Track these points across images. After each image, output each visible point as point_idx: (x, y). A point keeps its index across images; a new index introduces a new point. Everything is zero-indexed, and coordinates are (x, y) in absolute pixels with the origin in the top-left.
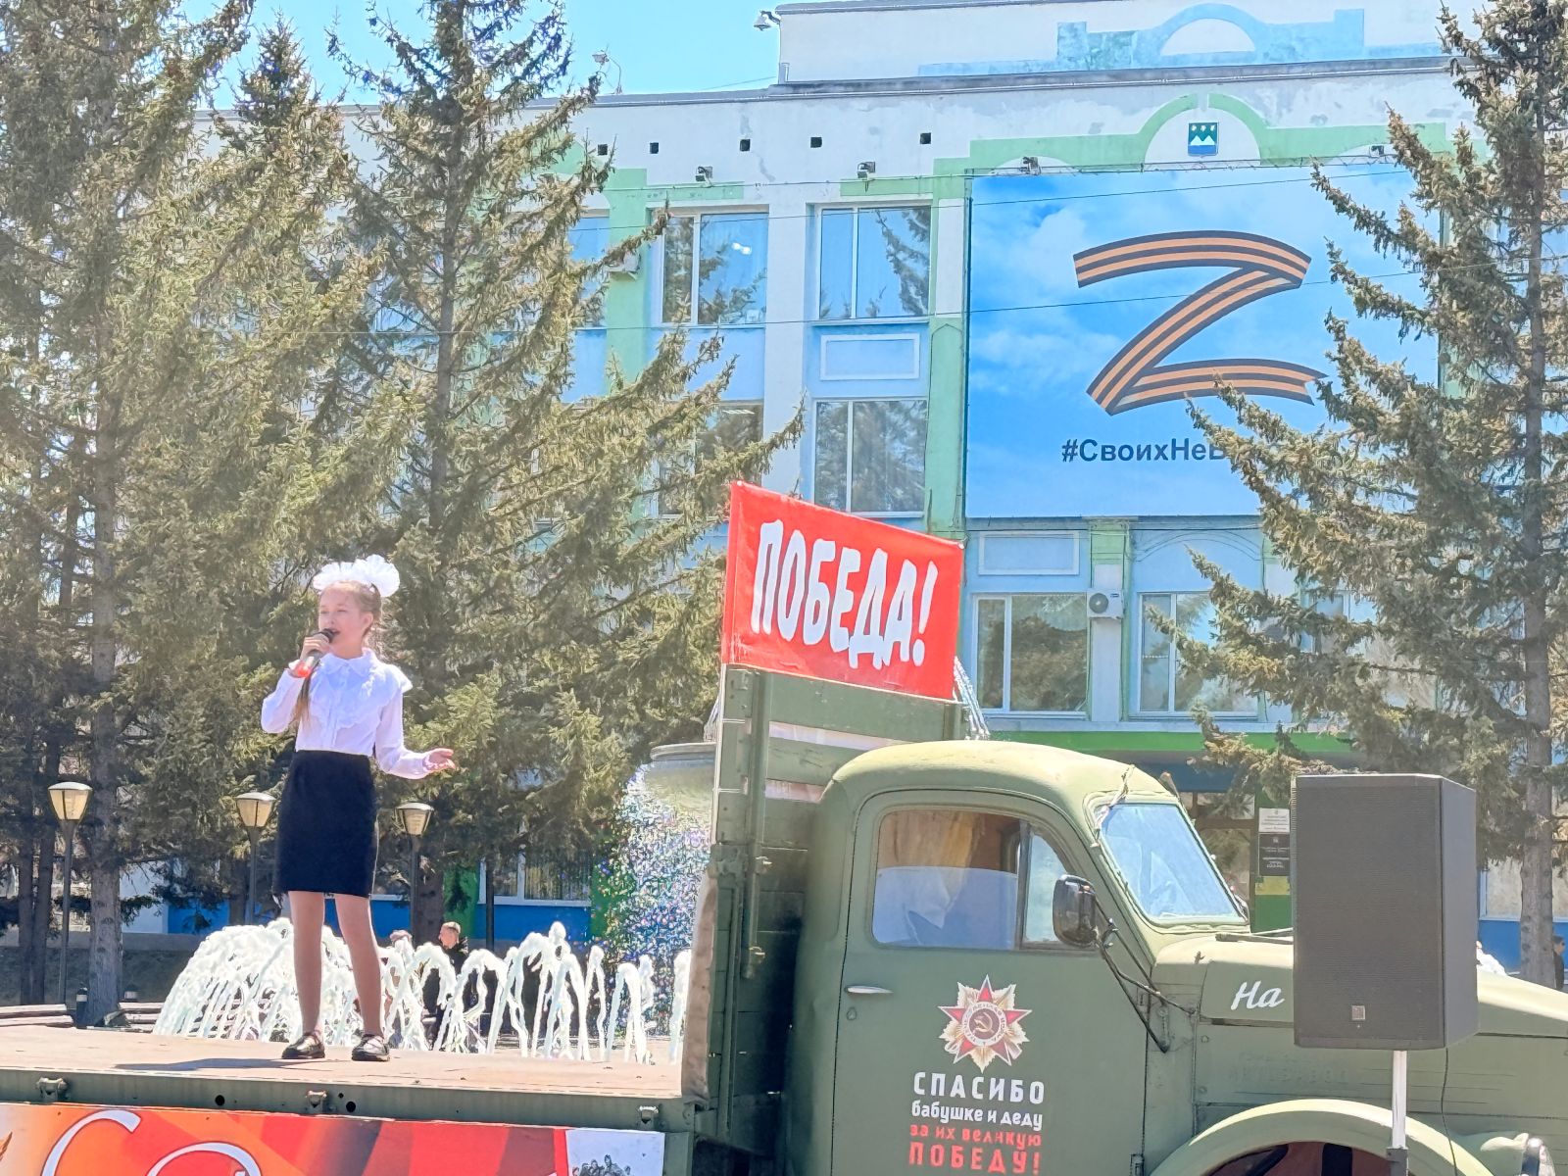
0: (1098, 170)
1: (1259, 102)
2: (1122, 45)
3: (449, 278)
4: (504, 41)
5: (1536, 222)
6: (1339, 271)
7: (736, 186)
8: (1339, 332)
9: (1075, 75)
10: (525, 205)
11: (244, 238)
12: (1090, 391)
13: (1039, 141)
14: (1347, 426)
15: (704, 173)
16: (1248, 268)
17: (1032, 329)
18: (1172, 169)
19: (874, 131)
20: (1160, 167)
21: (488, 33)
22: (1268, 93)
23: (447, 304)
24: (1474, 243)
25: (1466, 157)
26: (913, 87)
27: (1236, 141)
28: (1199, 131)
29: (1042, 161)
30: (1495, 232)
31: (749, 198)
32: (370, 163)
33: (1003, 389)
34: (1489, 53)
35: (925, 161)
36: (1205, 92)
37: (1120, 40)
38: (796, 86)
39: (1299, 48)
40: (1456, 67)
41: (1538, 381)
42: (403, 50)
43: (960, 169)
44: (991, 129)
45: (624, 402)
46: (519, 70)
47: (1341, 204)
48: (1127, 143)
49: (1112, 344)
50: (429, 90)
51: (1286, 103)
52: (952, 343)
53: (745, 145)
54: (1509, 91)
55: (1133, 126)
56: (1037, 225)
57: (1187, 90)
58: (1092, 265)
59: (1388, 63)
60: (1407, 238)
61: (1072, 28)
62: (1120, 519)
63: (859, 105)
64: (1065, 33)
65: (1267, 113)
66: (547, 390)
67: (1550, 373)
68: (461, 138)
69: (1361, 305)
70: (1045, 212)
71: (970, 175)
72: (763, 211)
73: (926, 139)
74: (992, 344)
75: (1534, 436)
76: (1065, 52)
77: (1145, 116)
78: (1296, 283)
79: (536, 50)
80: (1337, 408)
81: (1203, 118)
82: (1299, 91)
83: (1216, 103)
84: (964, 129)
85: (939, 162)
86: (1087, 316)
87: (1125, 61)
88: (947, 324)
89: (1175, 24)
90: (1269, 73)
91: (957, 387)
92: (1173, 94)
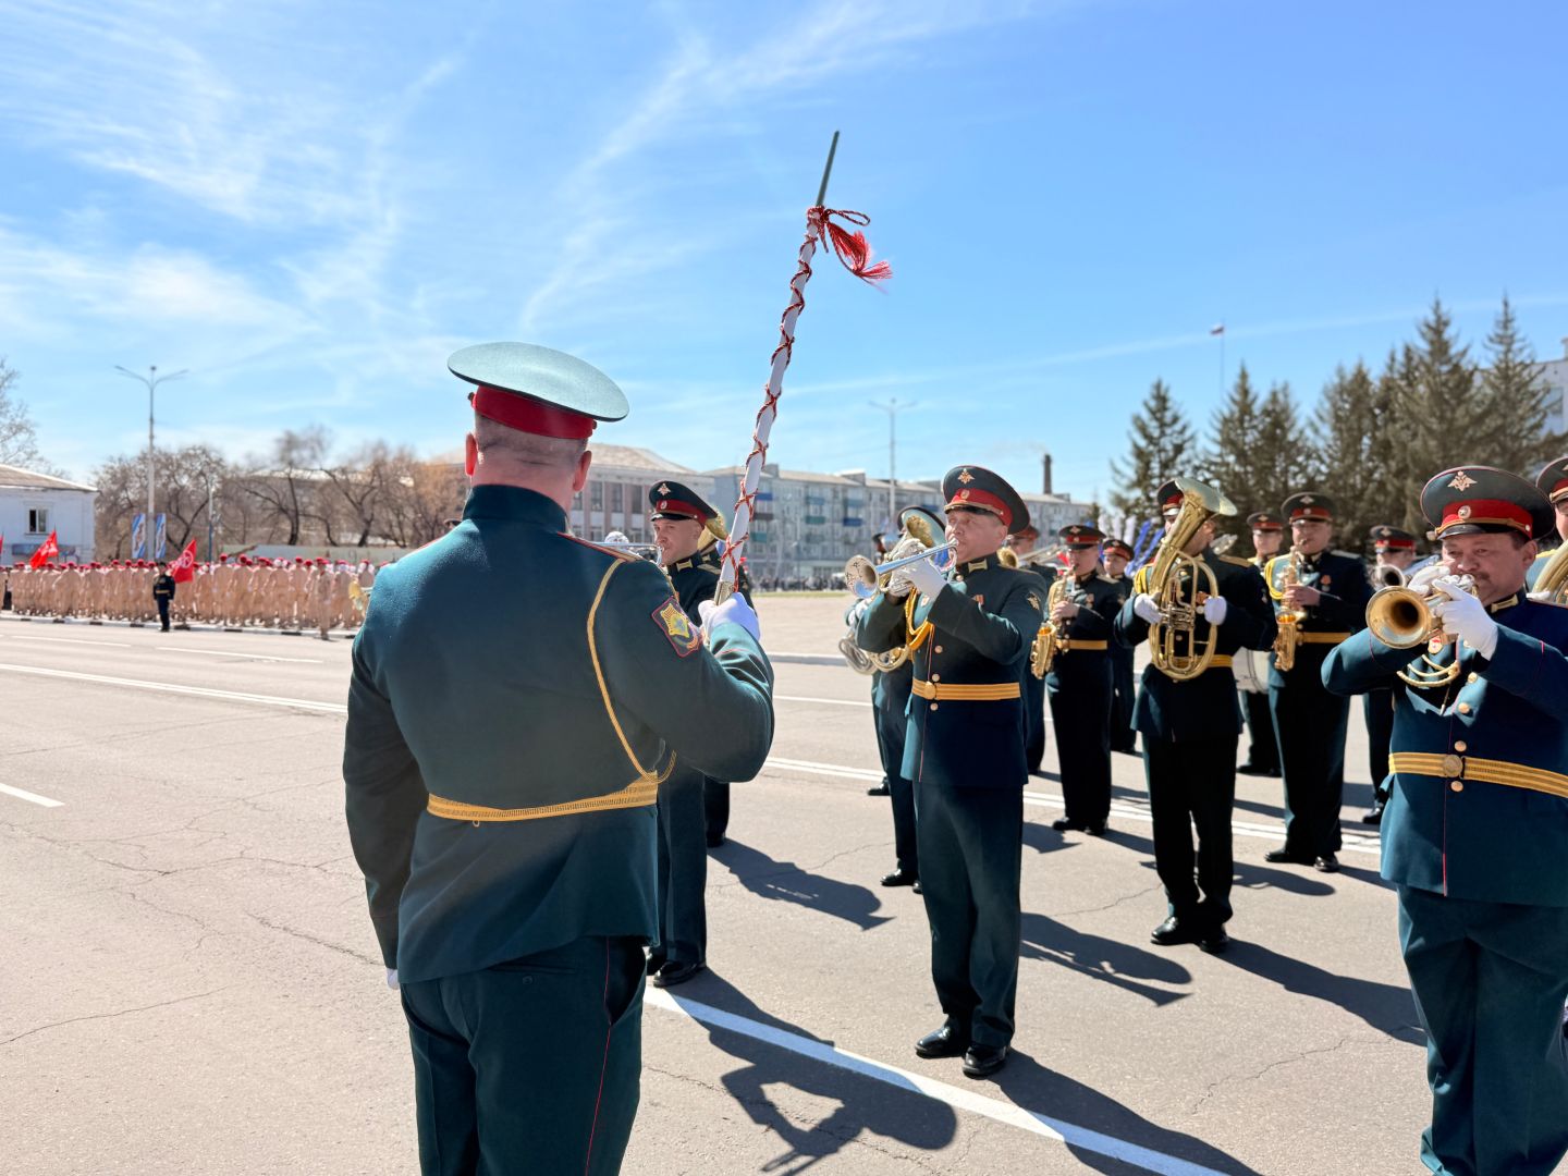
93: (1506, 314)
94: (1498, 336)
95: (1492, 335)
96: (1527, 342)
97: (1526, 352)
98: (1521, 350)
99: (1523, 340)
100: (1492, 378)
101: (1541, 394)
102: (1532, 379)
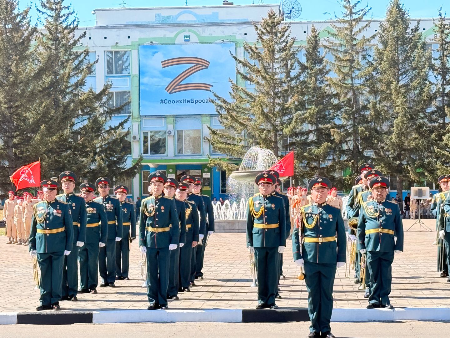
0: (166, 44)
1: (198, 31)
2: (169, 18)
7: (88, 47)
9: (160, 25)
12: (166, 89)
13: (153, 38)
15: (81, 44)
16: (197, 64)
17: (153, 77)
18: (181, 44)
19: (118, 36)
20: (178, 44)
22: (200, 29)
26: (126, 27)
27: (194, 38)
28: (186, 36)
29: (154, 42)
31: (91, 49)
33: (147, 89)
35: (129, 42)
36: (187, 29)
37: (169, 17)
38: (101, 26)
39: (205, 19)
43: (136, 44)
44: (143, 36)
48: (171, 39)
49: (170, 80)
51: (204, 31)
52: (137, 79)
53: (90, 38)
55: (173, 35)
56: (153, 55)
57: (183, 28)
58: (166, 64)
59: (224, 23)
61: (158, 15)
62: (173, 115)
63: (114, 31)
64: (157, 16)
65: (200, 33)
70: (155, 53)
71: (139, 45)
72: (94, 52)
73: (129, 37)
74: (144, 80)
76: (157, 20)
77: (174, 34)
78: (207, 67)
81: (187, 34)
82: (206, 28)
83: (189, 31)
84: (137, 35)
85: (132, 42)
86: (165, 74)
87: (170, 22)
88: (135, 76)
89: (179, 15)
90: (200, 25)
91: (138, 88)
92: (181, 29)
100: (45, 40)
101: (82, 56)
102: (75, 43)
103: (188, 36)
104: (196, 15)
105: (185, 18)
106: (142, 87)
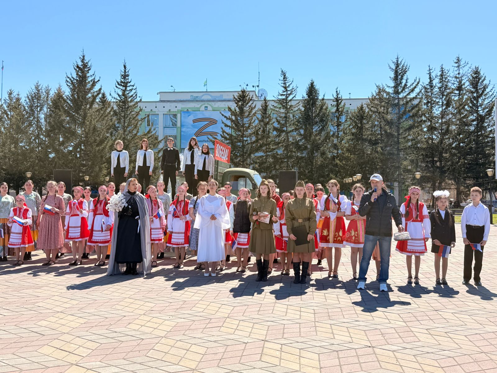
0: (195, 111)
3: (124, 121)
4: (130, 94)
5: (243, 117)
6: (223, 123)
7: (155, 112)
8: (222, 129)
9: (192, 101)
10: (133, 113)
11: (102, 115)
12: (194, 135)
13: (188, 108)
14: (223, 139)
15: (151, 110)
16: (211, 122)
17: (188, 128)
18: (203, 111)
19: (170, 106)
20: (201, 111)
21: (128, 94)
22: (213, 103)
23: (124, 124)
24: (237, 119)
25: (235, 110)
26: (174, 101)
27: (210, 108)
28: (206, 107)
29: (189, 110)
30: (239, 118)
31: (157, 113)
32: (115, 108)
33: (185, 134)
34: (238, 99)
35: (176, 110)
36: (206, 103)
37: (197, 97)
38: (162, 101)
39: (216, 98)
40: (234, 101)
41: (243, 134)
42: (119, 95)
44: (183, 106)
45: (145, 135)
46: (132, 98)
47: (223, 115)
48: (198, 108)
49: (197, 130)
50: (122, 100)
51: (215, 104)
52: (179, 130)
53: (156, 107)
54: (240, 103)
55: (199, 106)
56: (188, 117)
58: (194, 121)
59: (226, 100)
60: (230, 119)
61: (192, 95)
63: (169, 103)
65: (213, 105)
66: (137, 133)
67: (245, 133)
68: (125, 105)
69: (225, 126)
70: (189, 115)
71: (181, 111)
72: (158, 114)
73: (176, 107)
74: (183, 129)
75: (243, 140)
76: (191, 98)
77: (200, 105)
78: (216, 123)
79: (134, 96)
80: (222, 137)
81: (206, 105)
82: (216, 103)
83: (208, 104)
84: (180, 106)
85: (178, 110)
86: (194, 127)
87: (197, 99)
88: (179, 127)
89: (203, 96)
90: (213, 101)
91: (180, 134)
92: (203, 103)
93: (125, 71)
94: (122, 82)
95: (119, 81)
96: (134, 88)
97: (134, 91)
98: (131, 90)
99: (133, 86)
103: (207, 107)
104: (211, 96)
105: (206, 97)
106: (182, 133)
